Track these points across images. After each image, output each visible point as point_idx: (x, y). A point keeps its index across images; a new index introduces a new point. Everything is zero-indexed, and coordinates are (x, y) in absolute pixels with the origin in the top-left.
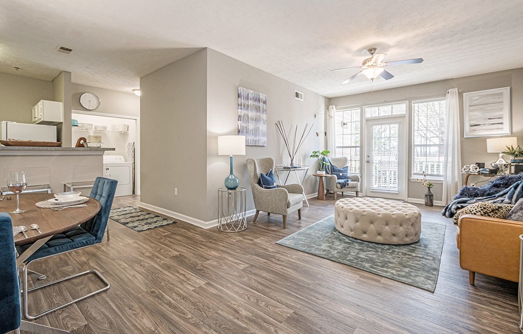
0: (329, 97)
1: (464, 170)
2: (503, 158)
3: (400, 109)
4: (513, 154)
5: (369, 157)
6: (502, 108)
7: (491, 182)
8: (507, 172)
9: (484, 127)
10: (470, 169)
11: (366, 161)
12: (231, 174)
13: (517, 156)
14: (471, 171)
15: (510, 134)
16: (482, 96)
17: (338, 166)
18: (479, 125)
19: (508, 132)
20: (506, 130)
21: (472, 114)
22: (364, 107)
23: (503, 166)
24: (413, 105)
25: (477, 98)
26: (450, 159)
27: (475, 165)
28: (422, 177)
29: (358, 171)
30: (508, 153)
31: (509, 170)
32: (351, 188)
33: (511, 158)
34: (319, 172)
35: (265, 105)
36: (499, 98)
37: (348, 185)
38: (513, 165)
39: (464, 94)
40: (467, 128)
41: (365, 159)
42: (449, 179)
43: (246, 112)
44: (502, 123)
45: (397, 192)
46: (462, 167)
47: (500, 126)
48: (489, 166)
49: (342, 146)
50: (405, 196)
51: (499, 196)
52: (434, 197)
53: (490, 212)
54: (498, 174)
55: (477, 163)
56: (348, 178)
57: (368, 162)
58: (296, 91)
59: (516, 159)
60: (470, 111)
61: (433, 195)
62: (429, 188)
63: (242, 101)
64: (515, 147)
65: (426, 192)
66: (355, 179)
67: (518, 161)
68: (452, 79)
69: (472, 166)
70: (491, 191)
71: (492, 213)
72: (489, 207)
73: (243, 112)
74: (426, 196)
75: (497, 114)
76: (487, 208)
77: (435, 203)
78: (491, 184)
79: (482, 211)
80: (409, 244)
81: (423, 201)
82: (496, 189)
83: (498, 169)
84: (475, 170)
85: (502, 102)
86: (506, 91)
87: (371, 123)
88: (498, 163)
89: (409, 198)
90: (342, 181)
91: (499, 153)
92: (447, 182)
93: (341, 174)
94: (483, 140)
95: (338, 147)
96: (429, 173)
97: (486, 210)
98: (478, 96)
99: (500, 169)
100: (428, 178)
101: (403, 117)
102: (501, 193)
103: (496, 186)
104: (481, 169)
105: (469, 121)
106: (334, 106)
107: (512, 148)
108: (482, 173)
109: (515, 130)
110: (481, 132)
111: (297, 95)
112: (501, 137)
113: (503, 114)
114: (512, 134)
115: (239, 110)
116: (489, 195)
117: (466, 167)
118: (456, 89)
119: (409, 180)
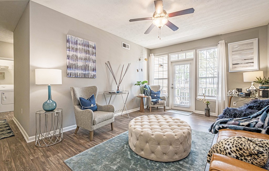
0: (150, 49)
1: (229, 93)
2: (254, 85)
3: (190, 55)
4: (261, 83)
5: (173, 85)
6: (253, 52)
7: (246, 104)
8: (257, 95)
9: (242, 65)
10: (232, 93)
11: (171, 87)
12: (49, 99)
13: (263, 84)
14: (233, 94)
15: (258, 70)
16: (240, 45)
17: (154, 91)
18: (238, 64)
19: (257, 68)
20: (256, 67)
21: (233, 57)
22: (169, 54)
23: (254, 91)
24: (198, 52)
25: (236, 46)
26: (220, 86)
27: (236, 90)
28: (203, 98)
29: (167, 94)
30: (257, 82)
31: (258, 93)
32: (160, 104)
33: (259, 86)
34: (141, 95)
35: (94, 50)
36: (250, 46)
37: (158, 102)
38: (261, 90)
39: (229, 44)
40: (231, 66)
41: (171, 86)
42: (220, 99)
43: (75, 53)
44: (253, 62)
45: (189, 107)
46: (228, 91)
47: (252, 64)
48: (245, 91)
49: (158, 78)
50: (193, 109)
51: (253, 117)
52: (210, 110)
53: (248, 156)
54: (251, 96)
55: (237, 89)
56: (160, 98)
57: (172, 88)
58: (123, 43)
59: (263, 86)
60: (233, 55)
61: (210, 109)
62: (207, 105)
63: (71, 45)
64: (262, 78)
65: (206, 107)
66: (163, 99)
67: (264, 88)
68: (221, 35)
69: (234, 90)
70: (247, 112)
71: (249, 158)
72: (246, 148)
73: (71, 53)
74: (206, 109)
75: (250, 56)
76: (243, 150)
77: (212, 114)
78: (247, 106)
79: (237, 152)
80: (178, 161)
81: (203, 113)
82: (250, 110)
83: (251, 93)
84: (236, 93)
85: (253, 49)
86: (255, 41)
87: (174, 64)
88: (250, 88)
89: (196, 111)
90: (154, 100)
91: (251, 82)
92: (218, 100)
93: (155, 96)
94: (240, 74)
95: (155, 79)
96: (207, 95)
97: (242, 152)
98: (238, 45)
99: (252, 93)
100: (206, 98)
101: (192, 60)
102: (255, 114)
103: (250, 107)
104: (240, 93)
105: (232, 61)
106: (153, 54)
107: (260, 78)
108: (241, 96)
109: (261, 67)
110: (239, 69)
111: (124, 45)
112: (253, 71)
113: (253, 57)
114: (260, 69)
115: (68, 52)
116: (245, 115)
117: (230, 91)
118: (224, 41)
119: (196, 99)
